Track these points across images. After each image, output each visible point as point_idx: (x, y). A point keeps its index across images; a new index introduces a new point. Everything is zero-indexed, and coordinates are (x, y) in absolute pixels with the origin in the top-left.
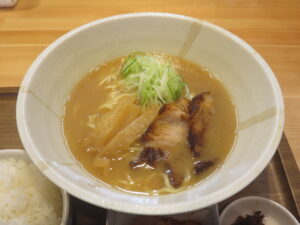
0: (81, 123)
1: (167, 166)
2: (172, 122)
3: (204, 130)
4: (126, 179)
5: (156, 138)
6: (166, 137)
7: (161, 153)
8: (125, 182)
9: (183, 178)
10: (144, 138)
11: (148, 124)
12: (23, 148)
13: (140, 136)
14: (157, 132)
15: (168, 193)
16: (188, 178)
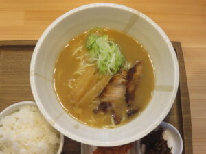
0: (64, 84)
1: (113, 112)
2: (116, 86)
3: (135, 90)
4: (91, 119)
5: (107, 96)
6: (113, 95)
7: (110, 105)
8: (90, 121)
9: (121, 119)
10: (101, 96)
11: (103, 88)
12: (34, 101)
13: (98, 94)
14: (108, 92)
15: (113, 128)
16: (124, 119)
